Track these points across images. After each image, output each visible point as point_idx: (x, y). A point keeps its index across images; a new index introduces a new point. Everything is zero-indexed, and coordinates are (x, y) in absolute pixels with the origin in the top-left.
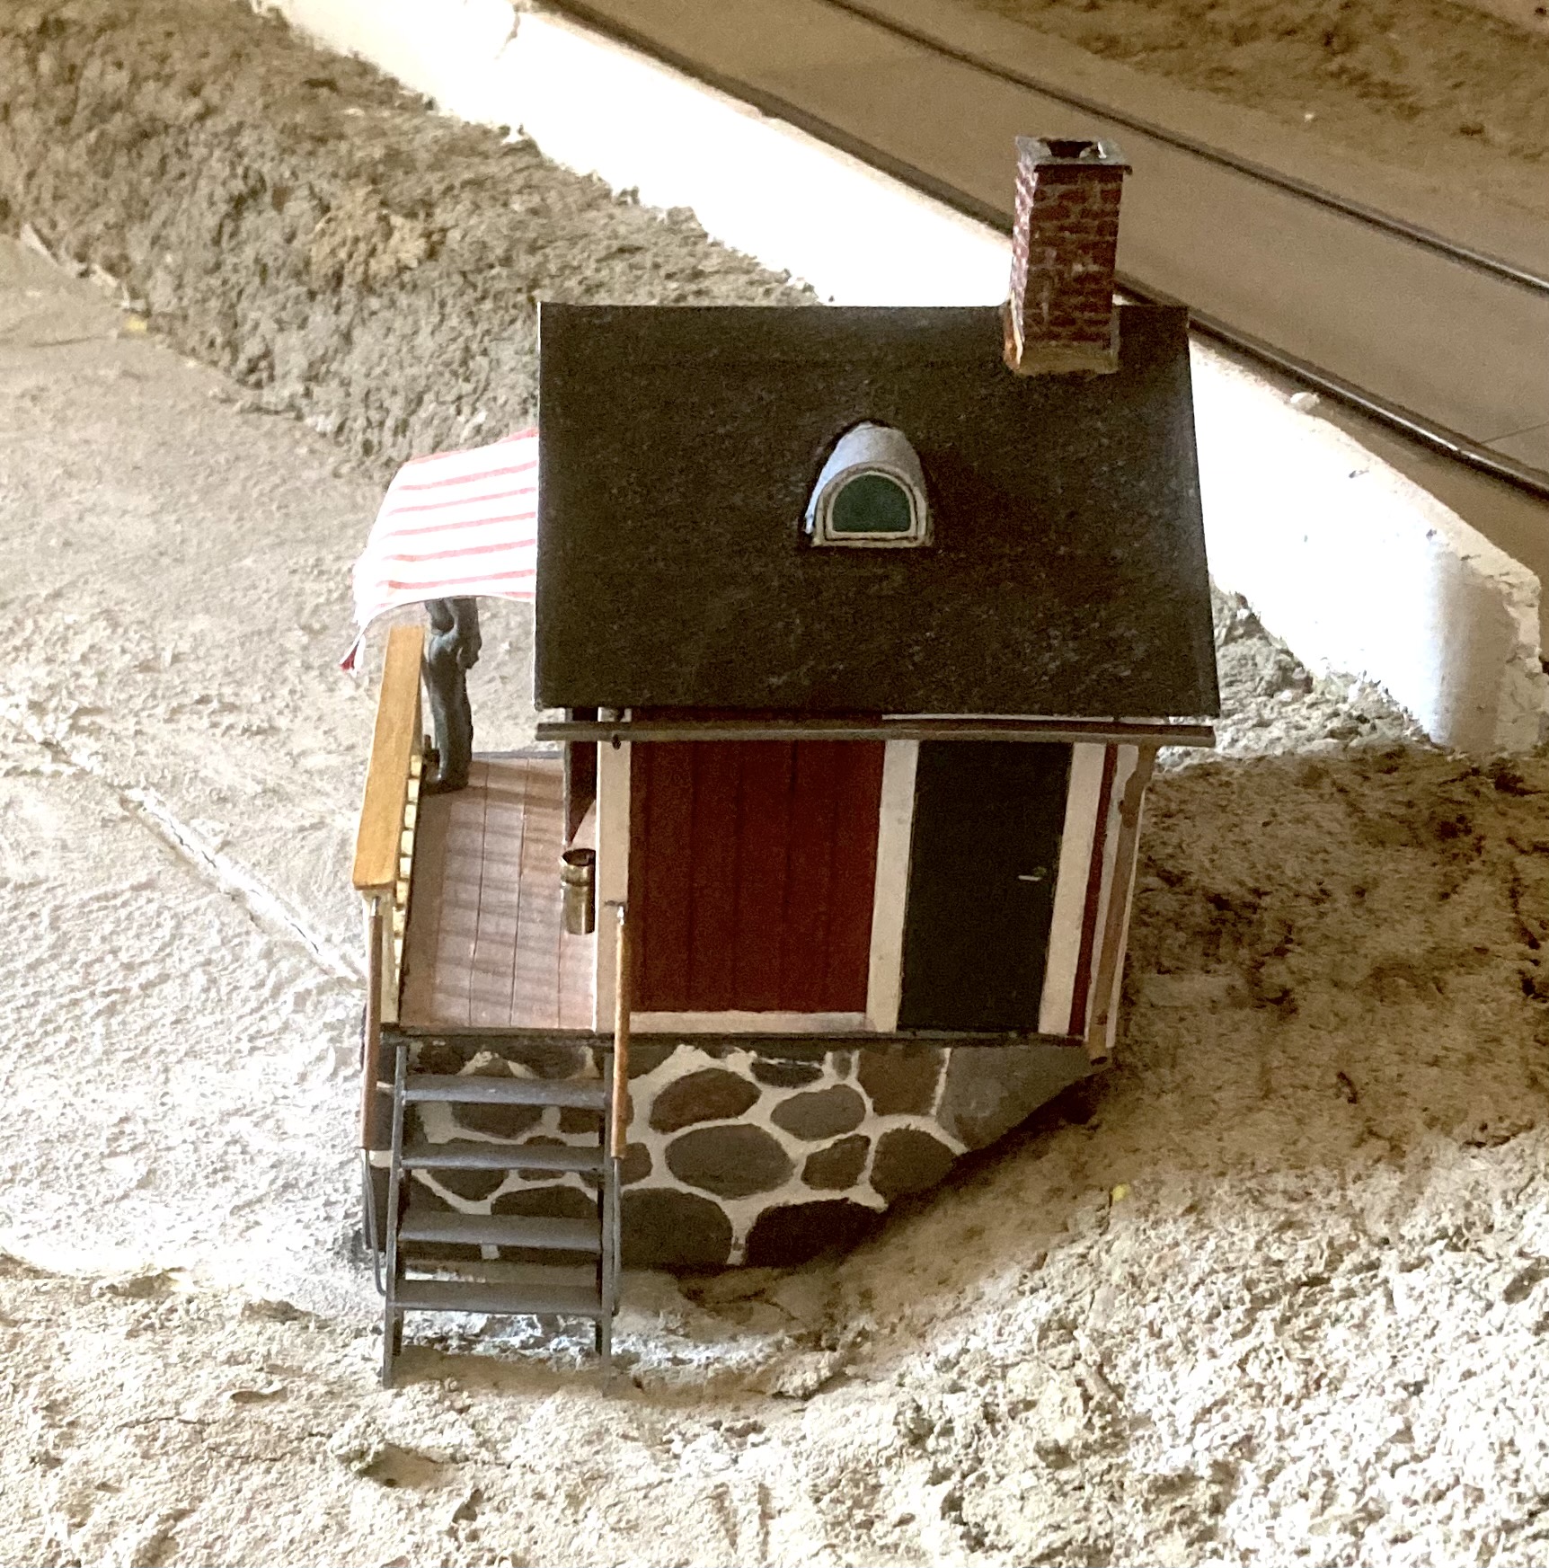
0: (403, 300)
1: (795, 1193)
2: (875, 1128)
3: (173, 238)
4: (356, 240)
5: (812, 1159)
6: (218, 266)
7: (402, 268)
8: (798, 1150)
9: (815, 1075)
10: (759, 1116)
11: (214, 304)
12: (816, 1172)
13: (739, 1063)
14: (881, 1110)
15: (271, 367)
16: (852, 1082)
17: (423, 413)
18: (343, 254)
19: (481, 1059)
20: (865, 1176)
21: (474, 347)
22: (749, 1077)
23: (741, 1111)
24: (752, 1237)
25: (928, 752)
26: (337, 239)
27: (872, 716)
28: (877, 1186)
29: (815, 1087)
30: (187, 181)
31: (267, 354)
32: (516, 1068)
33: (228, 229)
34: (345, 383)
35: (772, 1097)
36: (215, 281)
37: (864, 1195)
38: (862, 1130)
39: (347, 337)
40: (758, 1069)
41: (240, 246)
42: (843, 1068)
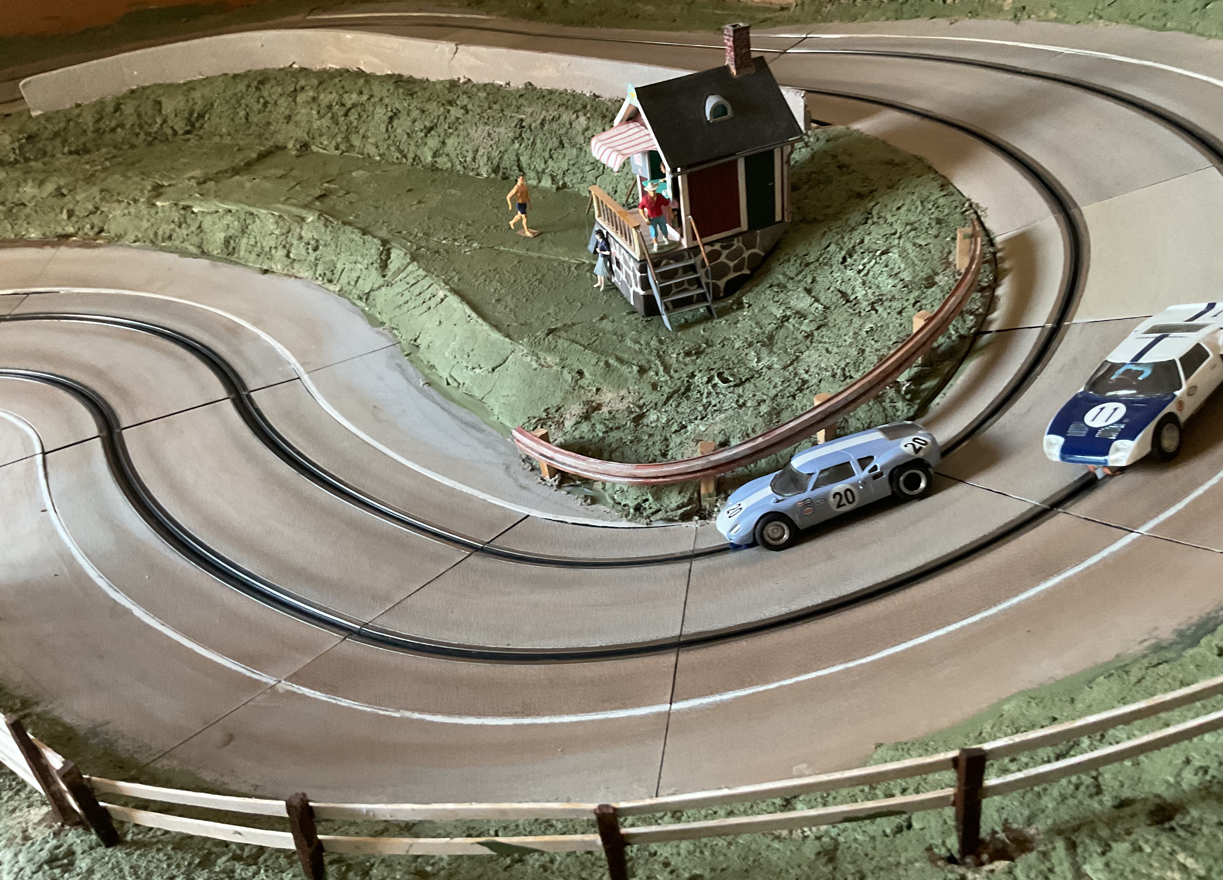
0: (461, 127)
1: (732, 275)
2: (746, 255)
3: (370, 135)
4: (439, 116)
5: (735, 266)
6: (389, 137)
7: (458, 119)
8: (732, 264)
9: (733, 245)
10: (723, 259)
11: (393, 148)
12: (737, 268)
13: (717, 247)
14: (747, 249)
15: (419, 158)
16: (741, 244)
17: (480, 153)
18: (435, 121)
19: (664, 262)
20: (745, 267)
21: (491, 131)
22: (719, 249)
23: (718, 258)
24: (725, 288)
25: (747, 159)
26: (432, 117)
27: (734, 154)
28: (749, 269)
29: (734, 248)
30: (370, 118)
31: (416, 156)
32: (672, 261)
33: (390, 127)
34: (448, 155)
35: (725, 253)
36: (390, 142)
37: (746, 272)
38: (744, 256)
39: (444, 143)
40: (722, 247)
41: (395, 130)
42: (738, 241)
